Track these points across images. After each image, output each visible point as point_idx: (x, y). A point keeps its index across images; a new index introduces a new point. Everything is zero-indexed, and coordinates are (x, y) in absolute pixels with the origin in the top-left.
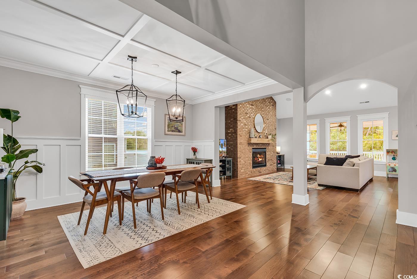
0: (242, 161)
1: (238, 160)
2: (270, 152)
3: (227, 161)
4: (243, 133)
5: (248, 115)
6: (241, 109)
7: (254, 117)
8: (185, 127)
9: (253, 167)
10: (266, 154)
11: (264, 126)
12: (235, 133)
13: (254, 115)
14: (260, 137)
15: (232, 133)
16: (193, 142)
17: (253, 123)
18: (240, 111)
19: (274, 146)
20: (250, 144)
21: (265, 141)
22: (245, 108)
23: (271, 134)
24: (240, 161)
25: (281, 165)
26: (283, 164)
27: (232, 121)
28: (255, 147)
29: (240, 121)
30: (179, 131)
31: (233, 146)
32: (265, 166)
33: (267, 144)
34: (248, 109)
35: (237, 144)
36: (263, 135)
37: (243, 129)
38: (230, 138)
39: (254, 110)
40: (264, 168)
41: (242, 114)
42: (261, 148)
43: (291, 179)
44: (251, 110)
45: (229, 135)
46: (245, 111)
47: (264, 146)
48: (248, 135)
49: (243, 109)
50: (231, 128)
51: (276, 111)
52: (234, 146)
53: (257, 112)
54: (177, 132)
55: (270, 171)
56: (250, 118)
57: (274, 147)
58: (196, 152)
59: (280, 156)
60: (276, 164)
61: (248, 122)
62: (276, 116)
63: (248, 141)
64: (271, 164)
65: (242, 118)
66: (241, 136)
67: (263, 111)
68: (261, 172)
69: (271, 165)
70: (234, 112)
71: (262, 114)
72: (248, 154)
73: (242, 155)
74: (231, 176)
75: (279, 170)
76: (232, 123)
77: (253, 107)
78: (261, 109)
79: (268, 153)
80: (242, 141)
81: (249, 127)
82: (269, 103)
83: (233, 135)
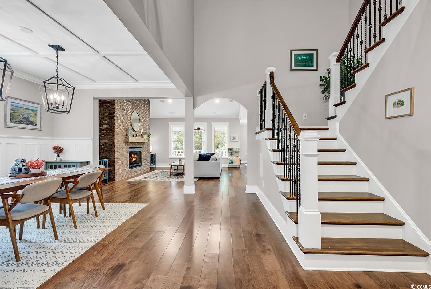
0: (119, 161)
1: (115, 161)
2: (145, 151)
3: (103, 162)
4: (120, 130)
5: (125, 112)
6: (118, 104)
7: (131, 114)
8: (41, 118)
9: (130, 168)
10: (141, 153)
11: (140, 124)
12: (111, 130)
13: (131, 112)
14: (137, 136)
15: (106, 130)
16: (54, 139)
17: (130, 120)
18: (117, 106)
19: (148, 145)
20: (127, 143)
21: (141, 140)
22: (122, 103)
23: (146, 133)
24: (117, 162)
25: (153, 164)
26: (155, 163)
27: (107, 116)
28: (131, 146)
29: (117, 117)
30: (32, 123)
31: (108, 145)
32: (140, 165)
33: (143, 143)
34: (125, 105)
35: (114, 143)
36: (139, 134)
37: (121, 127)
38: (104, 135)
39: (130, 107)
40: (140, 168)
41: (119, 110)
42: (137, 147)
43: (169, 176)
44: (128, 106)
45: (103, 132)
46: (122, 107)
47: (140, 145)
48: (125, 133)
49: (120, 105)
50: (106, 124)
51: (150, 111)
52: (110, 145)
53: (133, 110)
54: (28, 124)
55: (145, 170)
56: (127, 115)
57: (148, 147)
58: (60, 152)
59: (152, 156)
60: (149, 164)
61: (125, 119)
62: (149, 115)
63: (125, 140)
64: (146, 163)
65: (119, 114)
66: (118, 134)
67: (139, 109)
68: (136, 173)
69: (145, 165)
70: (109, 106)
71: (138, 112)
72: (125, 154)
73: (119, 154)
74: (107, 179)
75: (152, 169)
76: (107, 118)
77: (130, 103)
78: (137, 107)
79: (143, 152)
80: (119, 140)
81: (126, 124)
82: (144, 101)
83: (108, 132)
